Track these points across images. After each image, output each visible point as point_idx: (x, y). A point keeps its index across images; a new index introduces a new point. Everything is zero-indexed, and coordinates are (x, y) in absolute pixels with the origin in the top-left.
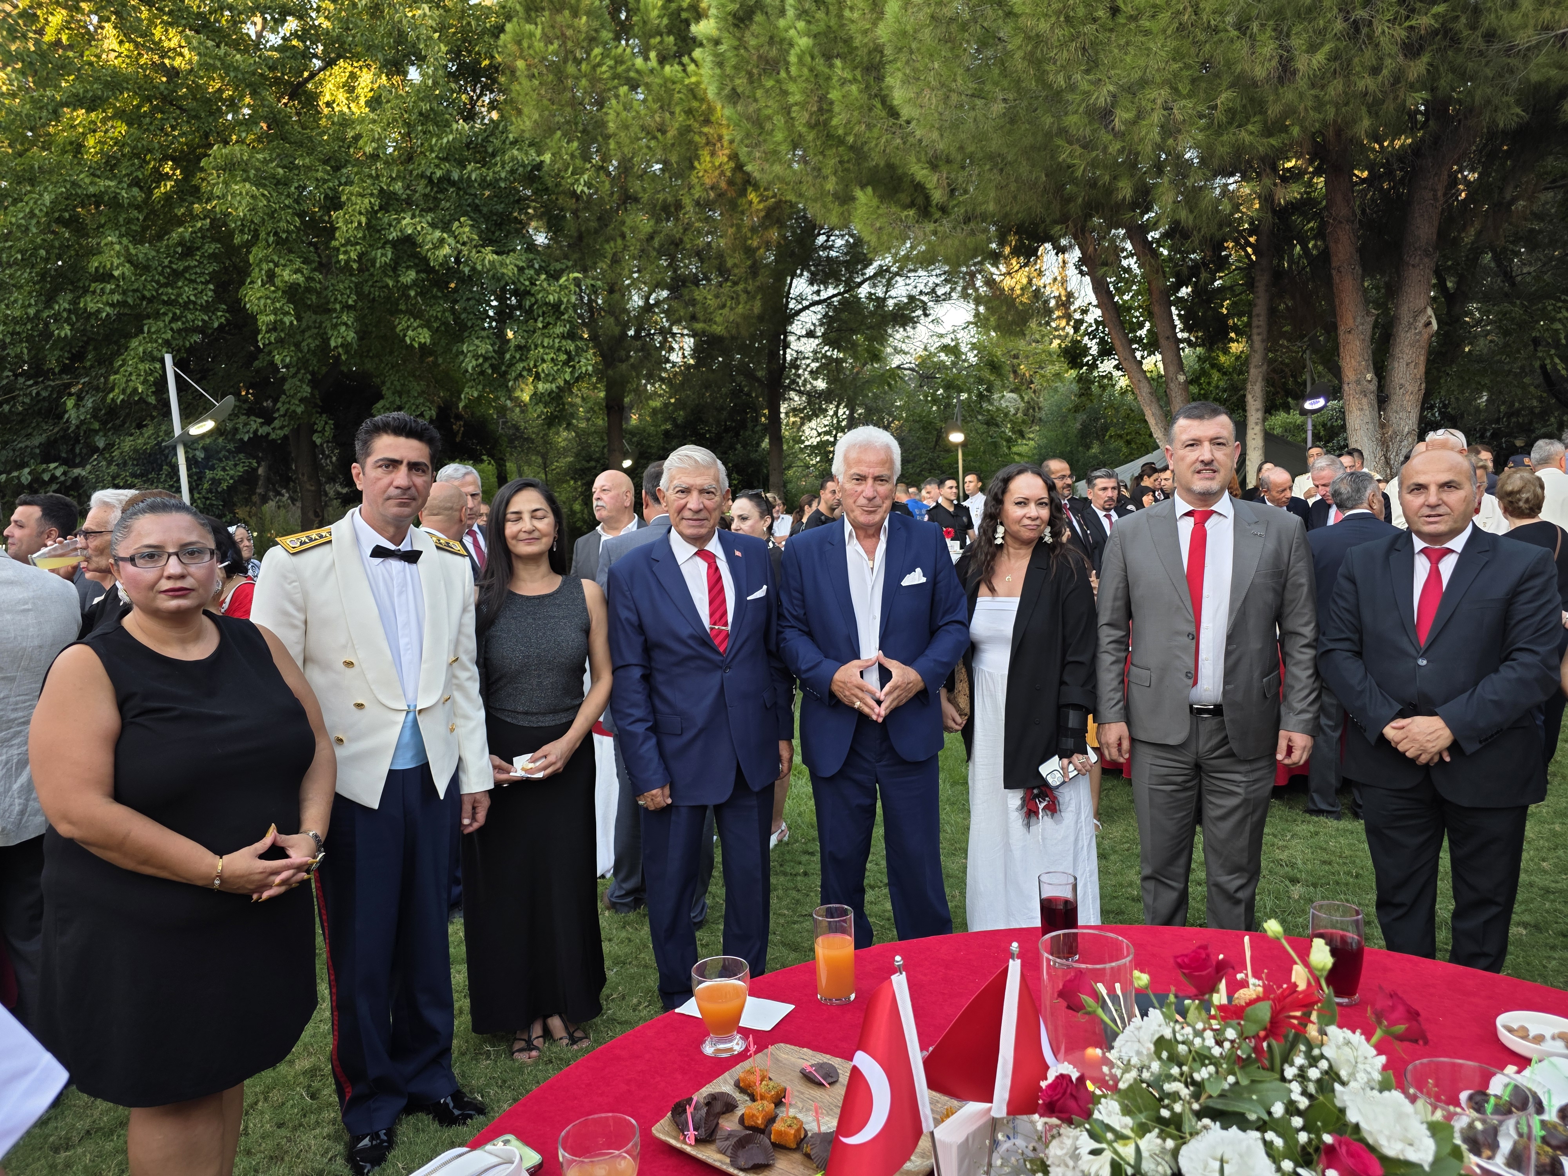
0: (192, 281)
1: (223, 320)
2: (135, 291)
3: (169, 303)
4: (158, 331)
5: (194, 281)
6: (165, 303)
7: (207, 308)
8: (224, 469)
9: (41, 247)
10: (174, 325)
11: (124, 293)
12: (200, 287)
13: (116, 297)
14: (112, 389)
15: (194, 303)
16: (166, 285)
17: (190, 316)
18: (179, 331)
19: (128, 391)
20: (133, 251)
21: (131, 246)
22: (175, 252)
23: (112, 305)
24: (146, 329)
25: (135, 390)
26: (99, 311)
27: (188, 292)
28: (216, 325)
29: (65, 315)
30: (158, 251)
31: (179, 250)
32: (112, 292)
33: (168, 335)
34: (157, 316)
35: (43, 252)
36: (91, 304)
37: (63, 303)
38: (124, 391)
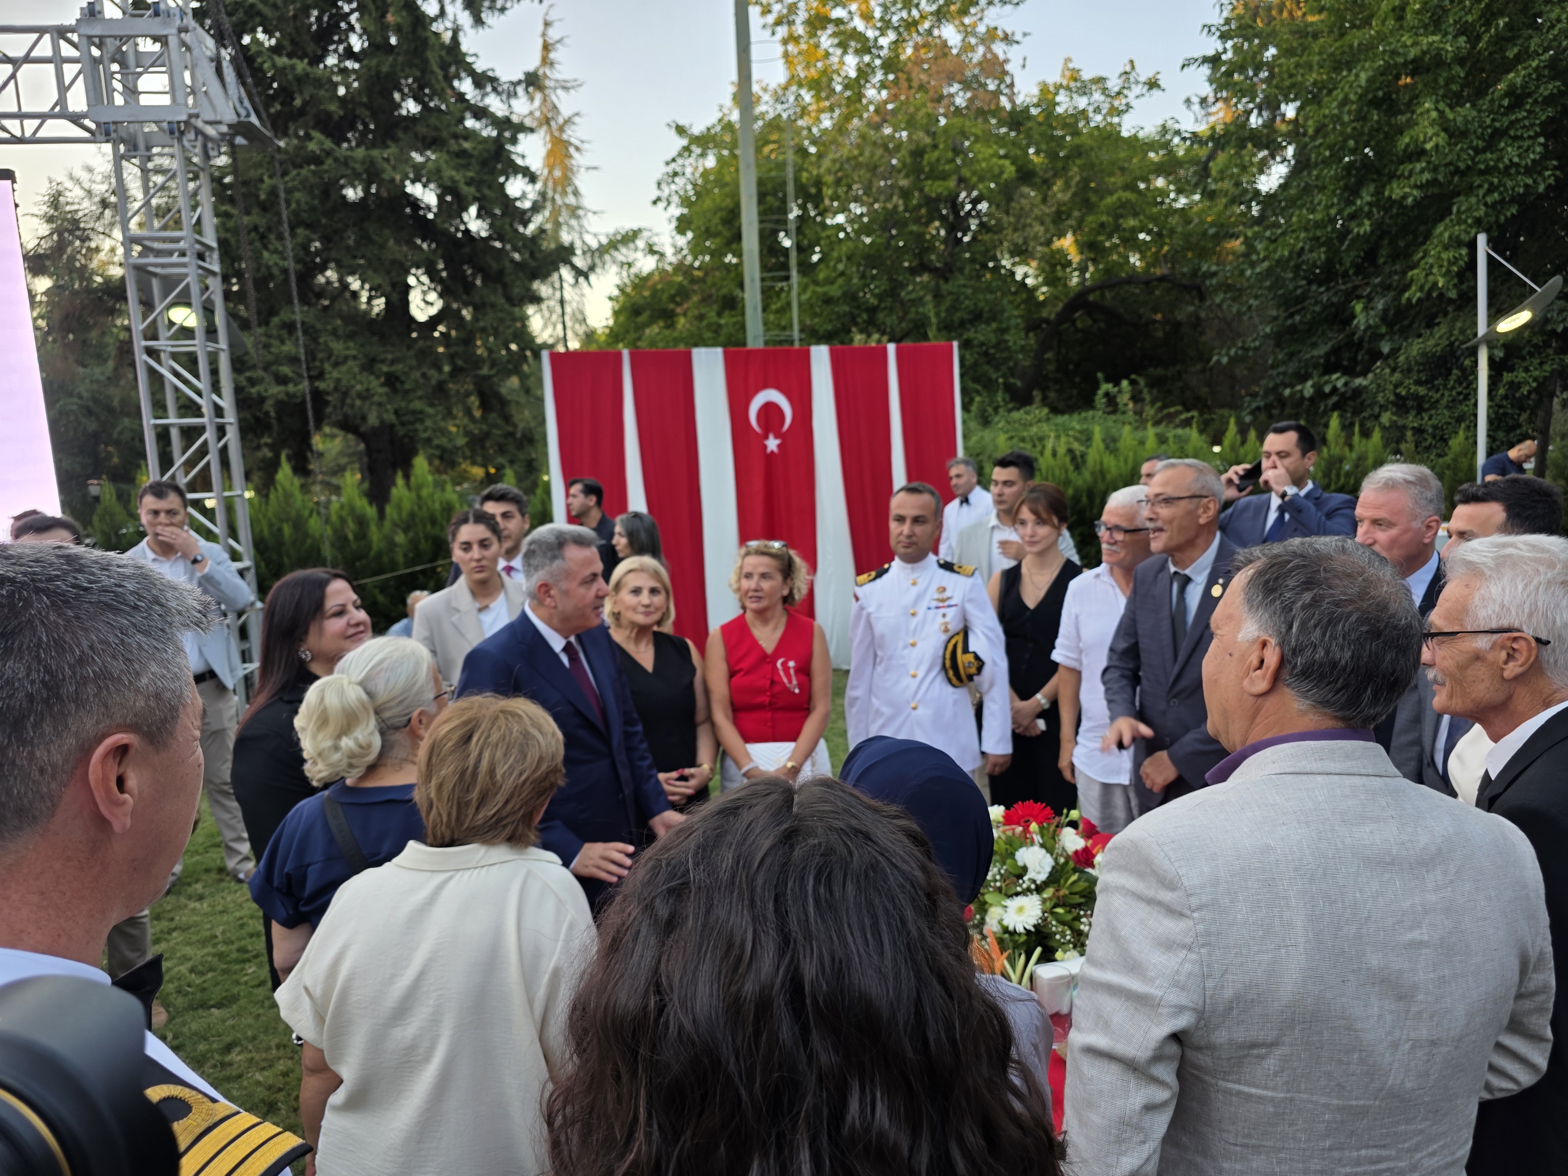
0: (1515, 138)
1: (1552, 181)
2: (1447, 165)
3: (1488, 171)
4: (1469, 210)
5: (1521, 138)
6: (1481, 173)
7: (1534, 169)
8: (1527, 370)
9: (1350, 137)
10: (1489, 200)
11: (1435, 170)
12: (1526, 144)
13: (1427, 176)
14: (1407, 287)
15: (1517, 165)
16: (1484, 150)
17: (1509, 184)
18: (1494, 205)
19: (1427, 288)
20: (1451, 116)
21: (1447, 110)
22: (1500, 106)
23: (1420, 187)
24: (1455, 209)
25: (1435, 284)
26: (1404, 197)
27: (1511, 153)
28: (1541, 188)
29: (1366, 209)
30: (1480, 111)
31: (1506, 102)
32: (1422, 171)
33: (1481, 212)
34: (1470, 190)
35: (1351, 143)
36: (1396, 190)
37: (1366, 196)
38: (1421, 288)
